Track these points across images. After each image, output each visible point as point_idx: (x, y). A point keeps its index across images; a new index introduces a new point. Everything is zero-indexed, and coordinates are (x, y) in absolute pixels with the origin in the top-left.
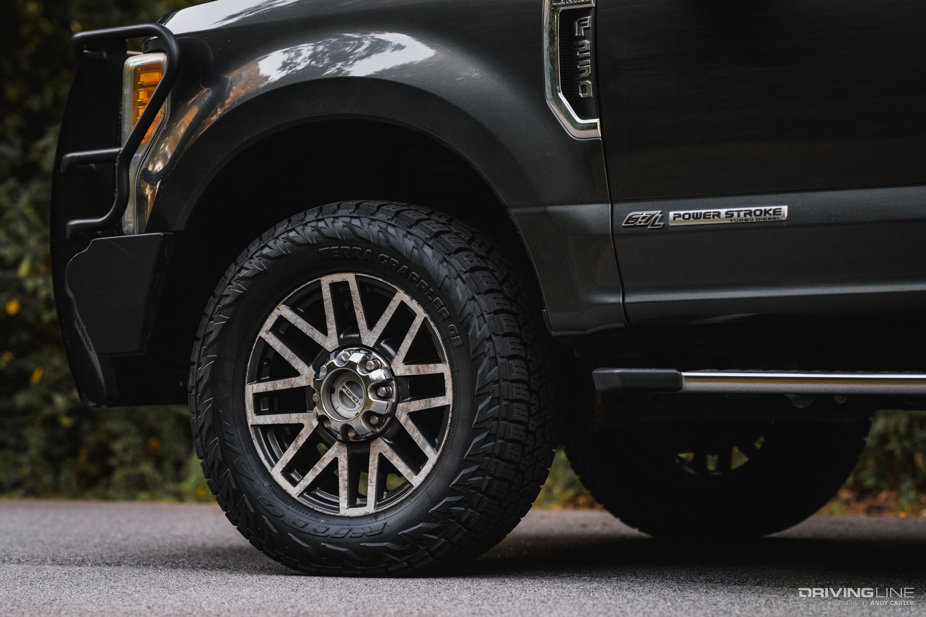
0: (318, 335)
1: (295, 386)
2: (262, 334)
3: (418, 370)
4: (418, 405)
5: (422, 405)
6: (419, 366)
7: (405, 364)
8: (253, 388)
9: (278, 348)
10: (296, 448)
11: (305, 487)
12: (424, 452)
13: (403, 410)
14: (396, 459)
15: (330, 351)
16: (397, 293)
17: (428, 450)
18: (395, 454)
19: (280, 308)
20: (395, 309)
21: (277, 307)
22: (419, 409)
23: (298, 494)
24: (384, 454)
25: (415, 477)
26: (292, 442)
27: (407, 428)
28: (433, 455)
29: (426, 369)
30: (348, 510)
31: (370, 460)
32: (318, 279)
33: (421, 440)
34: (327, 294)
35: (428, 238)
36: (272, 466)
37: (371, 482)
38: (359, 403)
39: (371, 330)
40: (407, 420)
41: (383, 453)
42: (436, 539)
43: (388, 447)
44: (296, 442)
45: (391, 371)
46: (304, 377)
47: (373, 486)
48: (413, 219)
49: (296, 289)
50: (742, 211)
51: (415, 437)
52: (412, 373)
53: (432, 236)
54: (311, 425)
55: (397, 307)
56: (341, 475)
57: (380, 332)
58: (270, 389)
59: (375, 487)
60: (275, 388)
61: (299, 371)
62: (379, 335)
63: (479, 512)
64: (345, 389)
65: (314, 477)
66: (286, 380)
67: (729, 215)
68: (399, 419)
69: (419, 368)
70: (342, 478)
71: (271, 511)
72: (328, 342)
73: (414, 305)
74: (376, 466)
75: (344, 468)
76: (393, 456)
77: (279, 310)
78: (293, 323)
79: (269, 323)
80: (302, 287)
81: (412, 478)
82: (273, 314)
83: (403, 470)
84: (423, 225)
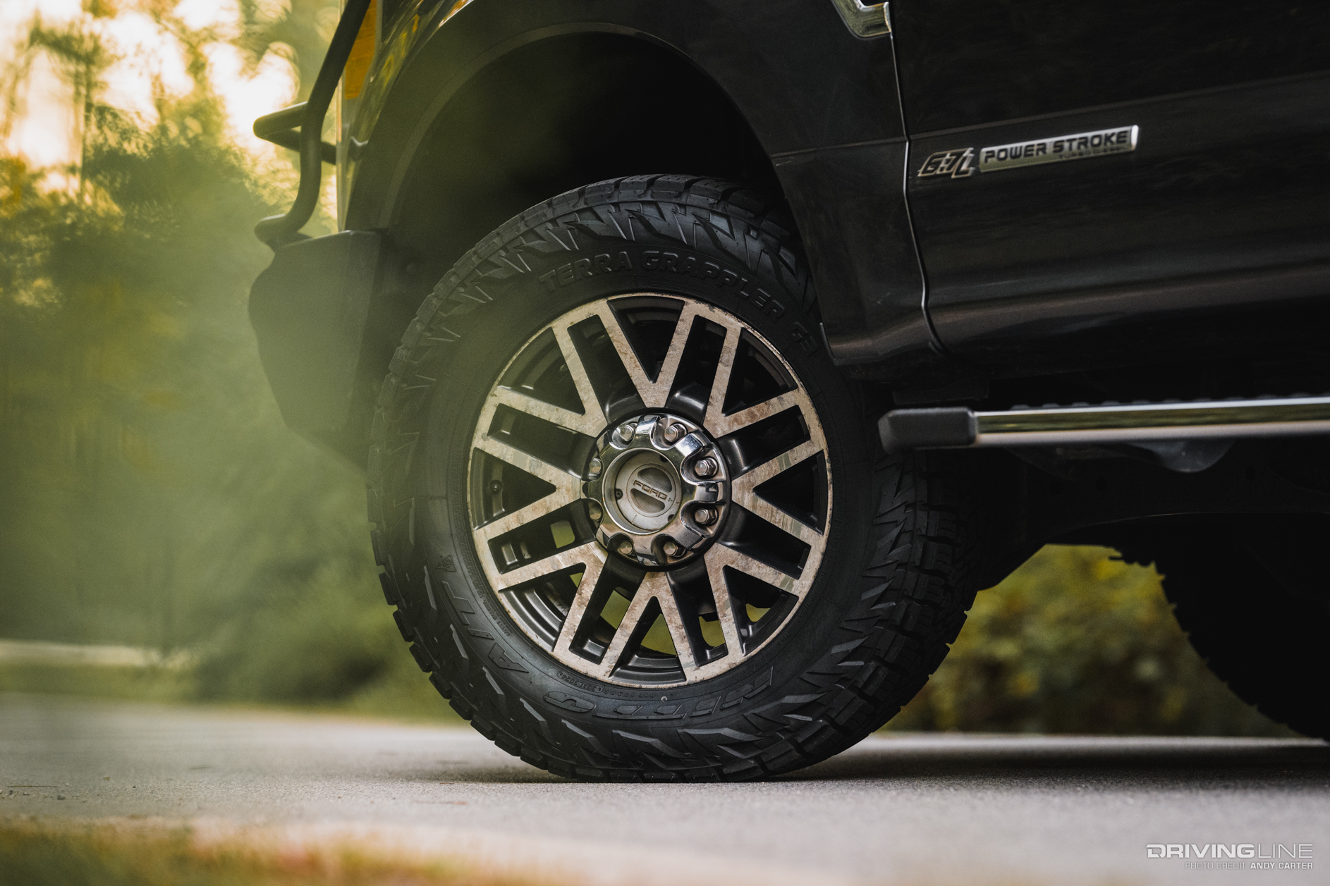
0: (569, 416)
1: (553, 509)
2: (478, 442)
3: (753, 415)
4: (766, 472)
5: (774, 469)
6: (753, 409)
7: (727, 415)
8: (485, 532)
9: (509, 457)
10: (584, 604)
11: (617, 659)
12: (801, 538)
13: (744, 487)
14: (755, 566)
15: (596, 436)
16: (685, 307)
17: (806, 534)
18: (750, 559)
19: (496, 393)
20: (687, 333)
21: (491, 392)
22: (772, 476)
23: (609, 673)
24: (732, 566)
25: (796, 582)
26: (574, 596)
27: (758, 513)
28: (818, 537)
29: (766, 409)
30: (698, 671)
31: (711, 583)
32: (547, 327)
33: (789, 522)
34: (567, 347)
35: (714, 203)
36: (553, 644)
37: (725, 615)
38: (668, 498)
39: (655, 381)
40: (755, 501)
41: (729, 565)
42: (862, 666)
43: (735, 553)
44: (580, 594)
45: (706, 433)
46: (564, 490)
47: (729, 620)
48: (678, 184)
49: (513, 354)
50: (1074, 140)
51: (777, 521)
52: (742, 424)
53: (719, 198)
54: (597, 561)
55: (689, 328)
56: (670, 621)
57: (672, 379)
58: (514, 526)
59: (733, 620)
60: (521, 522)
61: (552, 483)
62: (671, 383)
63: (917, 601)
64: (639, 484)
65: (627, 639)
66: (536, 503)
67: (1058, 147)
68: (740, 504)
69: (752, 413)
70: (673, 625)
71: (571, 708)
72: (588, 423)
73: (718, 316)
74: (725, 588)
75: (671, 609)
76: (747, 564)
77: (496, 396)
78: (523, 410)
79: (485, 421)
80: (523, 348)
81: (791, 586)
82: (486, 406)
83: (773, 579)
84: (699, 187)
